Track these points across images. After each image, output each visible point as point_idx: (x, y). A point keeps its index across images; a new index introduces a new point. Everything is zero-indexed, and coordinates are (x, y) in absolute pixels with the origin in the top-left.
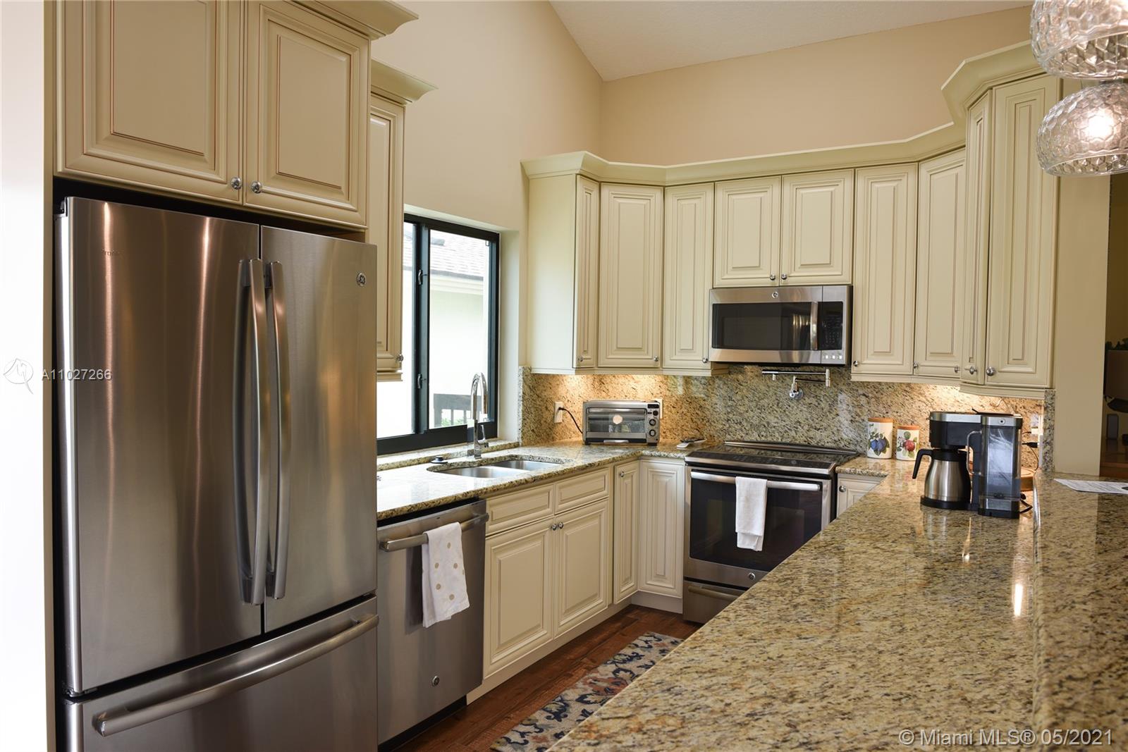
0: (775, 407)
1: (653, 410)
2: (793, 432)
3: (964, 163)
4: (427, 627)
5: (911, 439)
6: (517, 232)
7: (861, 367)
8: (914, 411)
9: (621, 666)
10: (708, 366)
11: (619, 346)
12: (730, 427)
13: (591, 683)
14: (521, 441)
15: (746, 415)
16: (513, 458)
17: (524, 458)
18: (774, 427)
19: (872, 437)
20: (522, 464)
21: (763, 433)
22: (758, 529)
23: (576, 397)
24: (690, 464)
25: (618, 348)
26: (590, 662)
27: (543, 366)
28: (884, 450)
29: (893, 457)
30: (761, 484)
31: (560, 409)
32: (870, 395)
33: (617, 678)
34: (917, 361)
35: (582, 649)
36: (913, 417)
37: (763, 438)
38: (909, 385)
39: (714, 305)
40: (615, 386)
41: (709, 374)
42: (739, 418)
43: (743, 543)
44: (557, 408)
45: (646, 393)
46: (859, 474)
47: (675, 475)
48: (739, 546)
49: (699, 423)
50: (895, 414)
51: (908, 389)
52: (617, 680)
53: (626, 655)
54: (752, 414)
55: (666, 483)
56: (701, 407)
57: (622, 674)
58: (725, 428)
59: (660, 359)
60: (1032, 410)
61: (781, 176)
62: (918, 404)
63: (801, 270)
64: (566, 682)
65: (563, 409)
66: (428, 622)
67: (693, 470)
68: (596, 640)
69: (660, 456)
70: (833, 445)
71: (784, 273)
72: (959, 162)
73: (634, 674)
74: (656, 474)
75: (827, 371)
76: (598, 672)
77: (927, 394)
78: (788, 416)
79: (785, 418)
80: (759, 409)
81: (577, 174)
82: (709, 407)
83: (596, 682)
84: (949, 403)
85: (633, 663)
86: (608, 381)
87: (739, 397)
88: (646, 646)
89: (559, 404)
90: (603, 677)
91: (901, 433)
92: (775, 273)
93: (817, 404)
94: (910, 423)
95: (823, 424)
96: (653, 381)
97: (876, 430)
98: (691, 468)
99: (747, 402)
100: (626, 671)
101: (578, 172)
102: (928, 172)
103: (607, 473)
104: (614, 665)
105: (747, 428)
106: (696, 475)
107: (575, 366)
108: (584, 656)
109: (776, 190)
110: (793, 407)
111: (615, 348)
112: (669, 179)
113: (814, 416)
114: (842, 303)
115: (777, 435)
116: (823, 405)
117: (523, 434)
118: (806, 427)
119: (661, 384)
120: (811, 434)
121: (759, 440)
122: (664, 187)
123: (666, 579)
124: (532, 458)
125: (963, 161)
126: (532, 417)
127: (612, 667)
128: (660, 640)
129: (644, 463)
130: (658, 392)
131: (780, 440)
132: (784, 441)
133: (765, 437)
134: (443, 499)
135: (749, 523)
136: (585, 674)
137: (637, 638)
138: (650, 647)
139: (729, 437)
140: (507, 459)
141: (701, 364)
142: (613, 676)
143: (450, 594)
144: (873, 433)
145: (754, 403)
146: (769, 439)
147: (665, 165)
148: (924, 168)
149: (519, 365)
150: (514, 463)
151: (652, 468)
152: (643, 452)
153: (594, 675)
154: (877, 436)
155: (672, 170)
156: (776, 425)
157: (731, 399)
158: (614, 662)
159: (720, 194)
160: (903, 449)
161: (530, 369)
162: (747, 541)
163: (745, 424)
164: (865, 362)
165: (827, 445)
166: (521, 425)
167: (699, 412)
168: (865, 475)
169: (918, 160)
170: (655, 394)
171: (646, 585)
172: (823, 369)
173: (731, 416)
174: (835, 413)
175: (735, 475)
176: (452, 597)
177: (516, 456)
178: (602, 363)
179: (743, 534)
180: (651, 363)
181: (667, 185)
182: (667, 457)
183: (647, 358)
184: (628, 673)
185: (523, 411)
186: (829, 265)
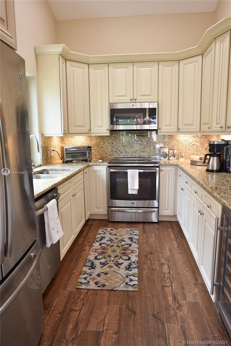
0: (128, 145)
1: (90, 149)
2: (135, 154)
3: (198, 61)
4: (49, 247)
5: (175, 153)
6: (34, 77)
7: (161, 130)
8: (173, 144)
9: (100, 242)
10: (108, 132)
11: (76, 125)
12: (113, 153)
13: (95, 251)
14: (42, 164)
15: (118, 149)
16: (44, 170)
17: (48, 170)
18: (128, 152)
19: (162, 153)
20: (49, 172)
21: (124, 155)
22: (137, 187)
23: (56, 146)
24: (108, 167)
25: (76, 126)
26: (88, 243)
27: (47, 134)
28: (166, 157)
29: (169, 159)
30: (137, 171)
31: (53, 150)
32: (160, 140)
33: (102, 247)
34: (179, 127)
35: (81, 239)
36: (173, 146)
37: (125, 157)
38: (171, 135)
39: (111, 109)
40: (68, 141)
41: (108, 135)
42: (116, 150)
43: (131, 192)
44: (52, 150)
45: (81, 143)
46: (167, 165)
47: (102, 171)
48: (129, 193)
49: (101, 153)
50: (167, 145)
51: (171, 137)
52: (103, 248)
53: (99, 238)
54: (120, 148)
55: (99, 175)
56: (102, 147)
57: (103, 245)
58: (111, 154)
59: (90, 130)
60: (207, 142)
61: (133, 62)
62: (174, 142)
63: (141, 97)
64: (85, 253)
65: (54, 150)
66: (49, 245)
67: (110, 169)
68: (84, 234)
69: (96, 165)
70: (148, 157)
71: (135, 98)
72: (196, 60)
73: (107, 245)
74: (95, 171)
75: (149, 132)
76: (94, 246)
77: (177, 138)
78: (133, 148)
79: (132, 149)
80: (123, 146)
81: (59, 54)
82: (105, 147)
83: (96, 250)
84: (184, 141)
85: (103, 240)
86: (66, 139)
87: (115, 143)
88: (103, 233)
89: (52, 149)
90: (97, 248)
91: (171, 151)
92: (131, 98)
93: (142, 144)
94: (172, 148)
95: (145, 150)
96: (84, 139)
97: (164, 151)
98: (109, 168)
99: (118, 144)
100: (104, 244)
101: (60, 53)
102: (183, 64)
103: (82, 172)
104: (98, 243)
105: (119, 153)
106: (111, 170)
107: (63, 133)
108: (84, 241)
109: (131, 67)
110: (134, 145)
111: (74, 126)
112: (91, 61)
113: (142, 148)
114: (156, 108)
115: (129, 155)
116: (144, 144)
117: (43, 161)
118: (139, 152)
119: (87, 140)
120: (141, 154)
121: (123, 157)
122: (89, 64)
123: (101, 208)
124: (52, 170)
125: (197, 60)
126: (45, 154)
127: (98, 244)
128: (106, 230)
129: (90, 168)
130: (86, 143)
131: (130, 157)
132: (132, 157)
133: (125, 156)
134: (46, 190)
135: (133, 185)
136: (90, 249)
137: (98, 231)
138: (105, 233)
139: (113, 157)
140: (42, 171)
141: (106, 131)
142: (100, 247)
143: (57, 231)
144: (163, 152)
145: (121, 145)
146: (127, 157)
147: (90, 55)
148: (181, 63)
149: (39, 133)
150: (45, 172)
151: (93, 169)
152: (90, 164)
153: (93, 248)
154: (164, 153)
155: (92, 57)
156: (129, 151)
157: (112, 143)
158: (97, 241)
159: (110, 68)
160: (172, 156)
161: (43, 135)
162: (132, 191)
163: (118, 152)
164: (163, 128)
165: (146, 157)
166: (42, 157)
167: (101, 149)
168: (169, 165)
169: (179, 60)
170: (84, 143)
171: (93, 212)
172: (147, 131)
173: (113, 149)
174: (148, 146)
175: (127, 169)
176: (58, 232)
177: (45, 170)
178: (70, 131)
179: (131, 189)
180: (87, 131)
181: (89, 63)
182: (99, 165)
183: (86, 129)
184: (105, 244)
185: (42, 152)
186: (150, 95)
